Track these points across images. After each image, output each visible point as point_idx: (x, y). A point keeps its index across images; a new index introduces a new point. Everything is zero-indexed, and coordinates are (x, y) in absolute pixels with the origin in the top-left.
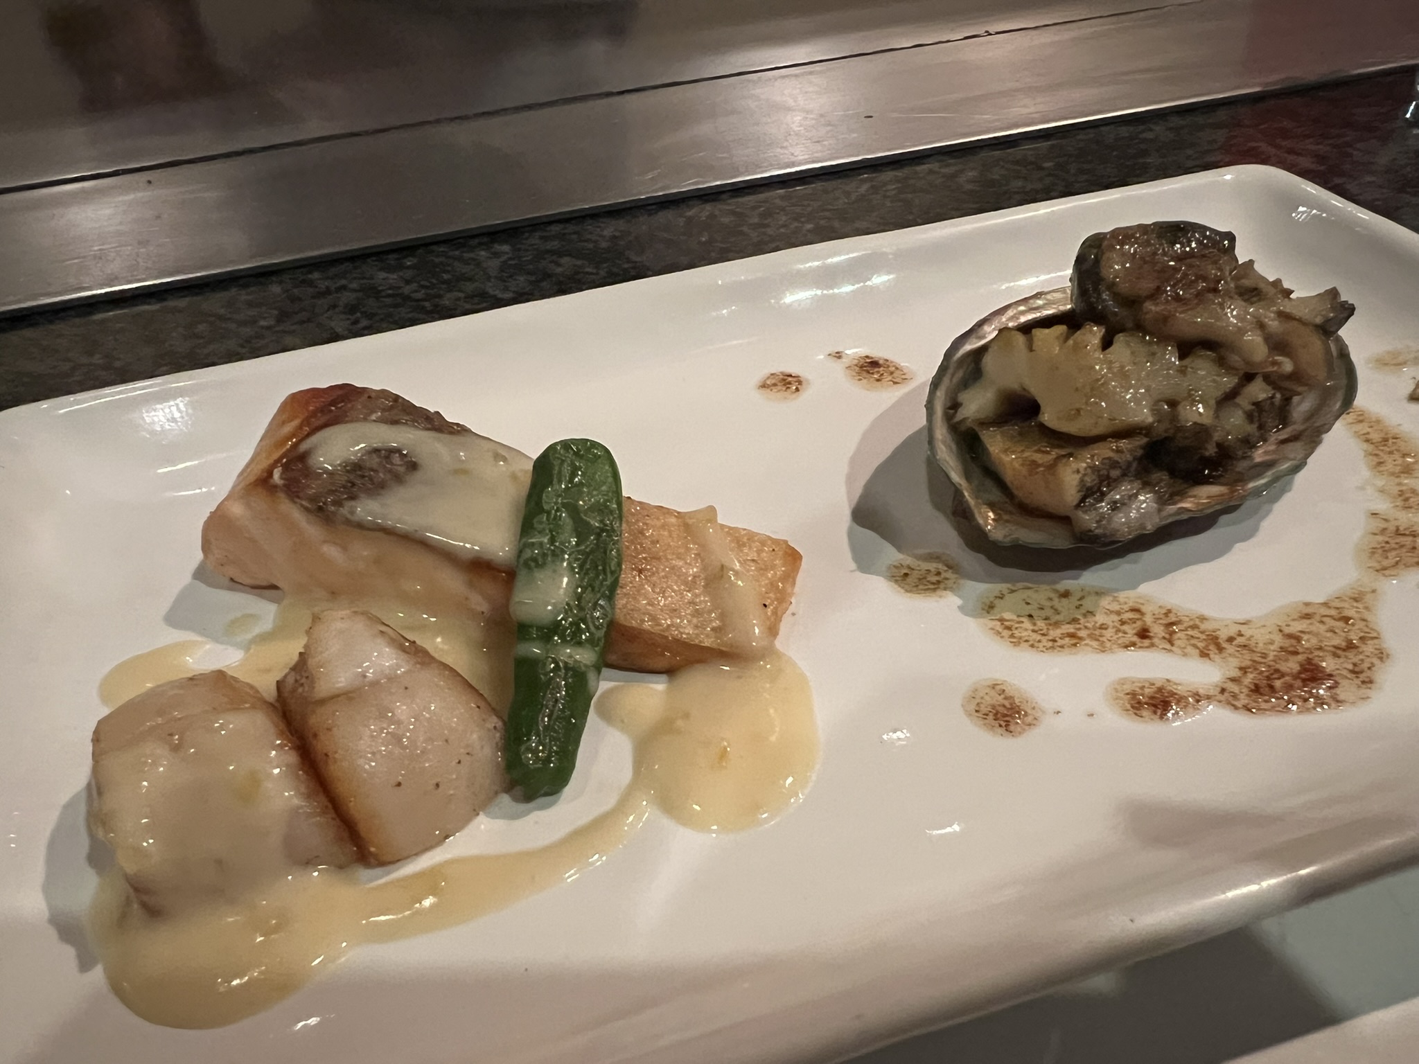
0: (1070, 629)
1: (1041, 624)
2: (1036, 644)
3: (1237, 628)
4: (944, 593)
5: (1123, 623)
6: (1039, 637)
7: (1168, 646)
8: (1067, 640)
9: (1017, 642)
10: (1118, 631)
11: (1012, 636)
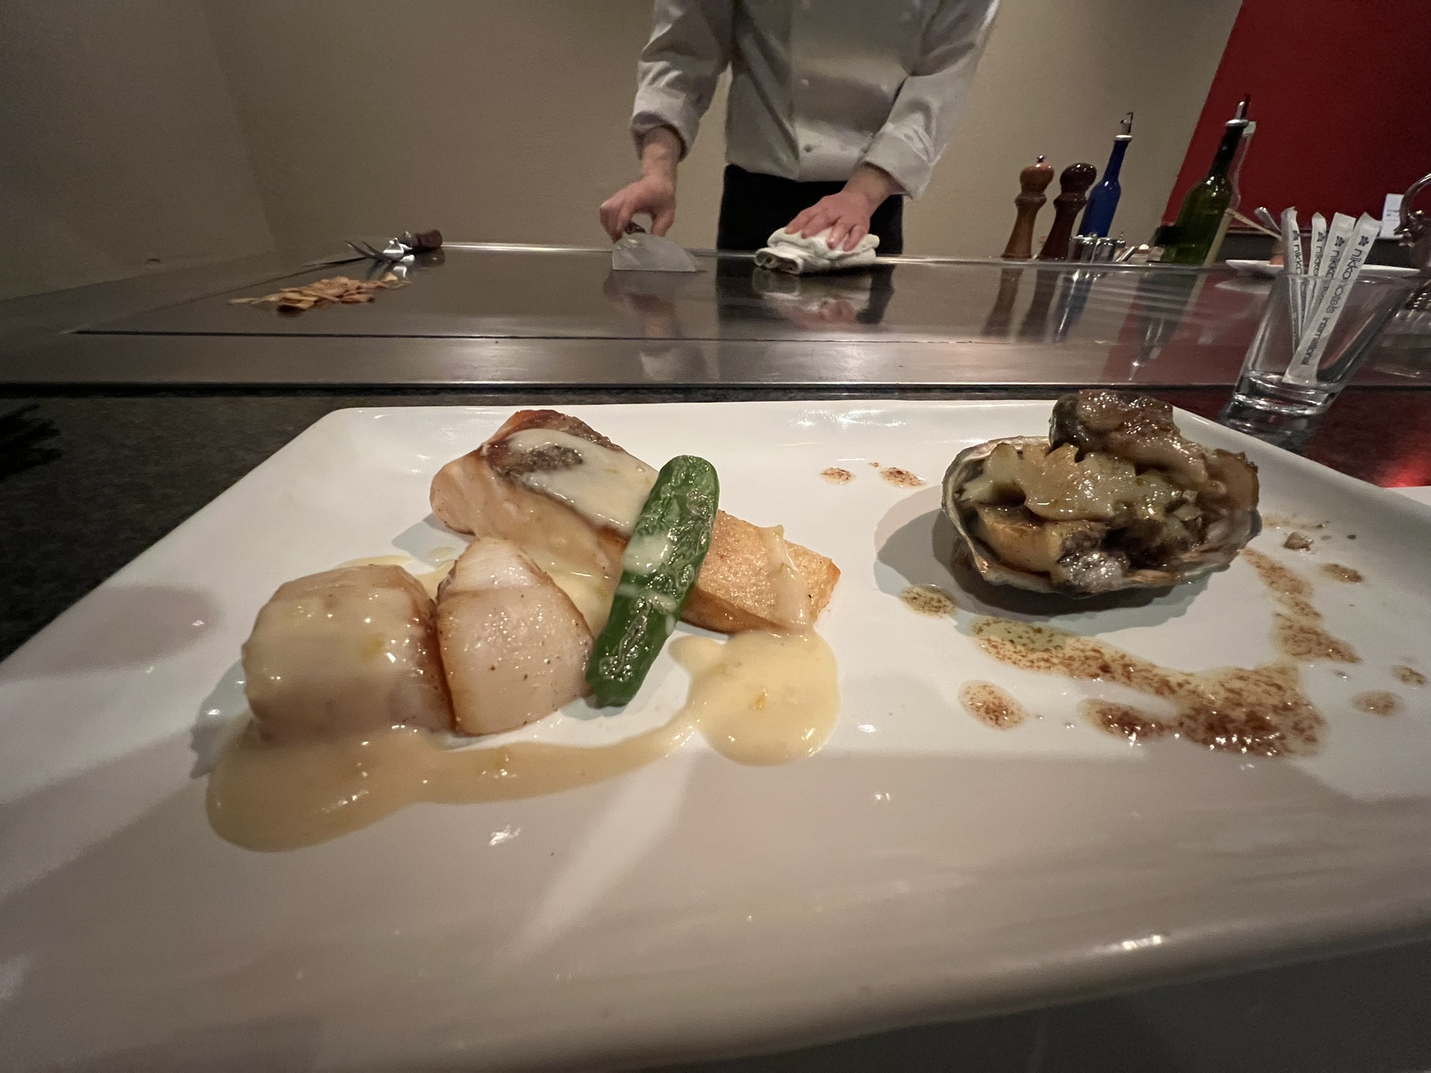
0: (1046, 656)
1: (1019, 648)
2: (1017, 662)
3: (1185, 677)
4: (944, 615)
5: (1087, 658)
6: (1019, 657)
7: (1128, 682)
8: (1042, 664)
9: (1003, 658)
10: (1083, 663)
11: (998, 653)
